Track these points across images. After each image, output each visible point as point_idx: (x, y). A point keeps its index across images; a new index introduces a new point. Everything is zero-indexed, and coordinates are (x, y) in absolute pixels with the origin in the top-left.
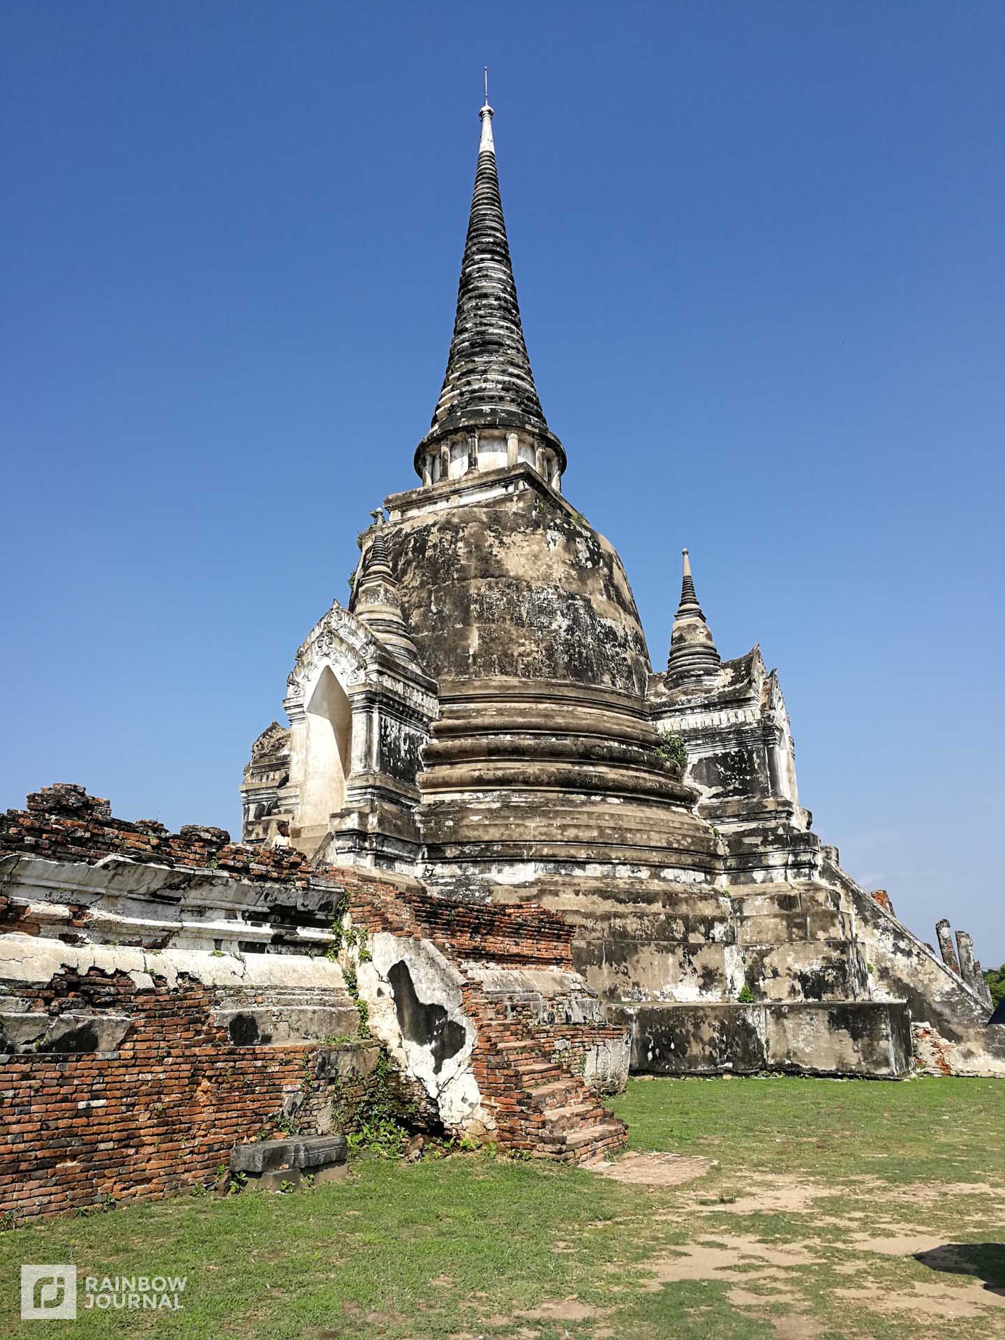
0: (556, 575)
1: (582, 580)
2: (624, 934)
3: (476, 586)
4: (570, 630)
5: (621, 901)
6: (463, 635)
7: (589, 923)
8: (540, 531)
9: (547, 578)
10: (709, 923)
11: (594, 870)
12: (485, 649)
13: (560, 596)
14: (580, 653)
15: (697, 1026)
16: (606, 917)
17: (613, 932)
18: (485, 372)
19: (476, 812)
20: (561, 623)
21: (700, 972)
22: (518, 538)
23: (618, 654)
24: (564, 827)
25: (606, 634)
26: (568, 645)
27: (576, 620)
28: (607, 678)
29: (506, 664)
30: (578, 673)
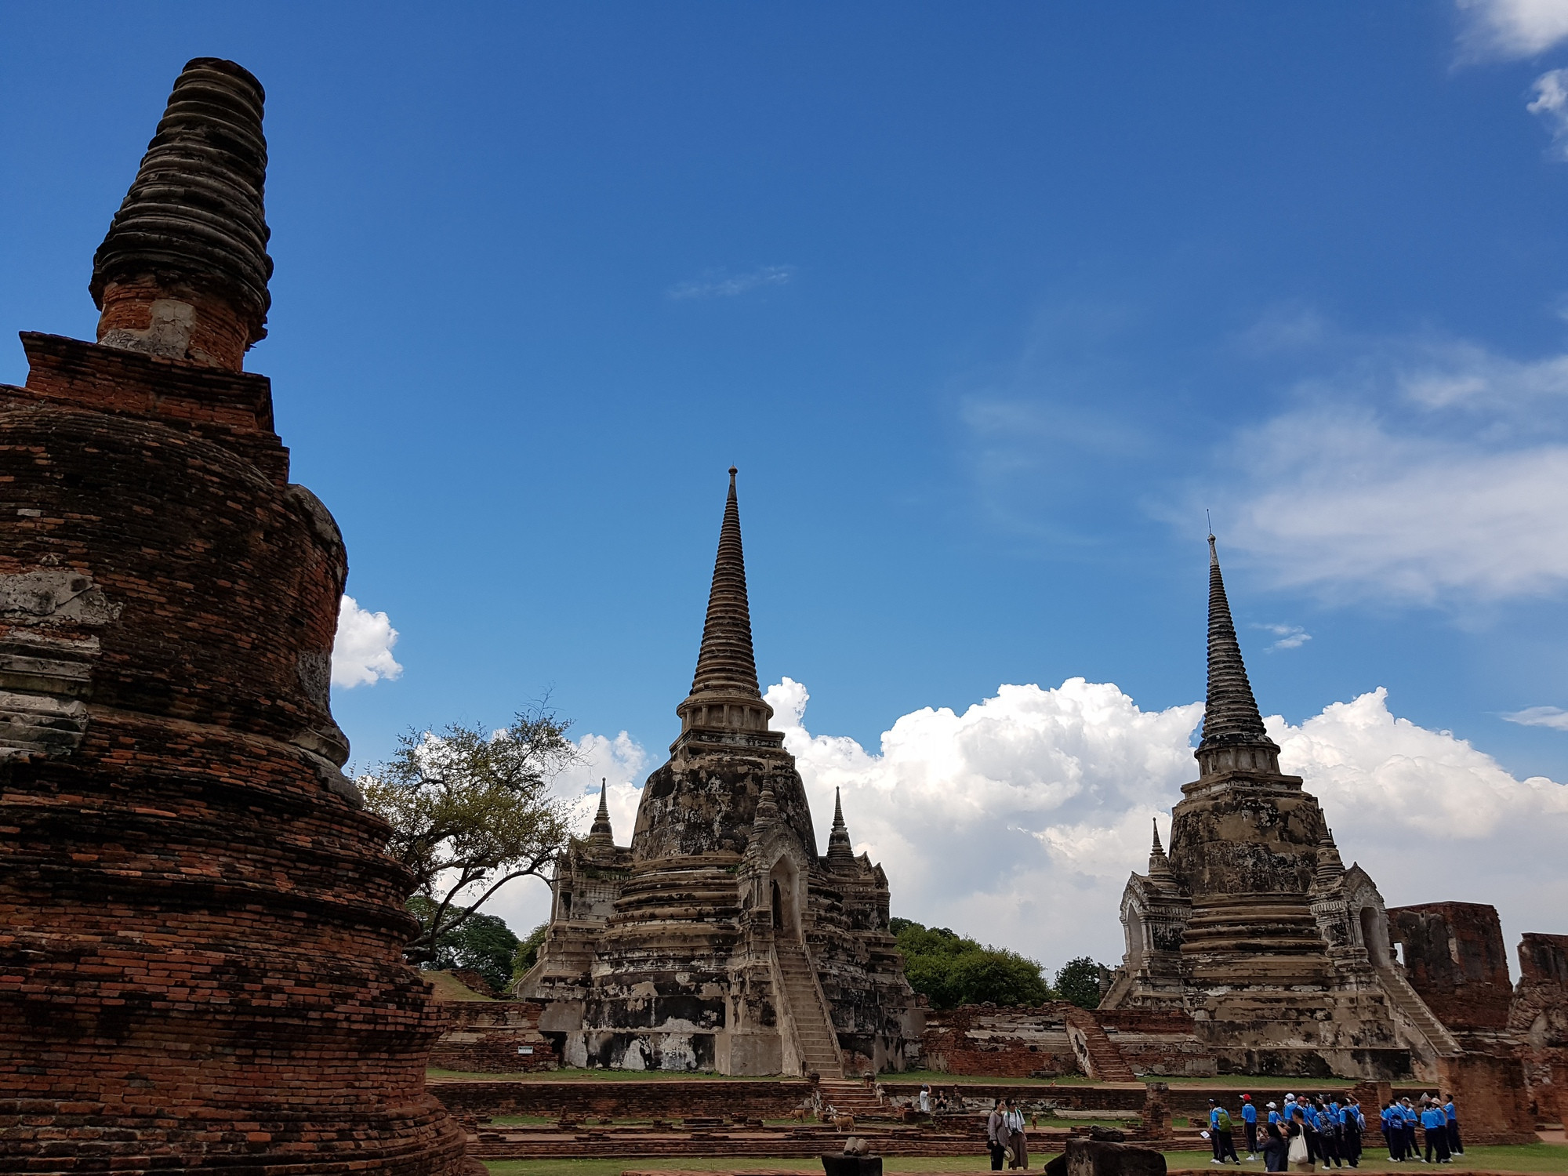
0: (1247, 835)
1: (1263, 835)
2: (1263, 1017)
3: (1207, 847)
4: (1255, 864)
5: (1264, 1002)
6: (1201, 873)
7: (1246, 1012)
8: (1238, 812)
9: (1242, 838)
10: (1313, 1012)
11: (1254, 989)
12: (1212, 880)
13: (1249, 846)
14: (1261, 876)
15: (1288, 1057)
16: (1254, 1010)
17: (1257, 1017)
18: (1218, 712)
19: (1201, 964)
20: (1250, 862)
21: (1303, 1033)
22: (1226, 817)
23: (1286, 871)
24: (1236, 970)
25: (1279, 863)
26: (1253, 872)
27: (1259, 859)
28: (1277, 887)
29: (1222, 887)
30: (1258, 888)
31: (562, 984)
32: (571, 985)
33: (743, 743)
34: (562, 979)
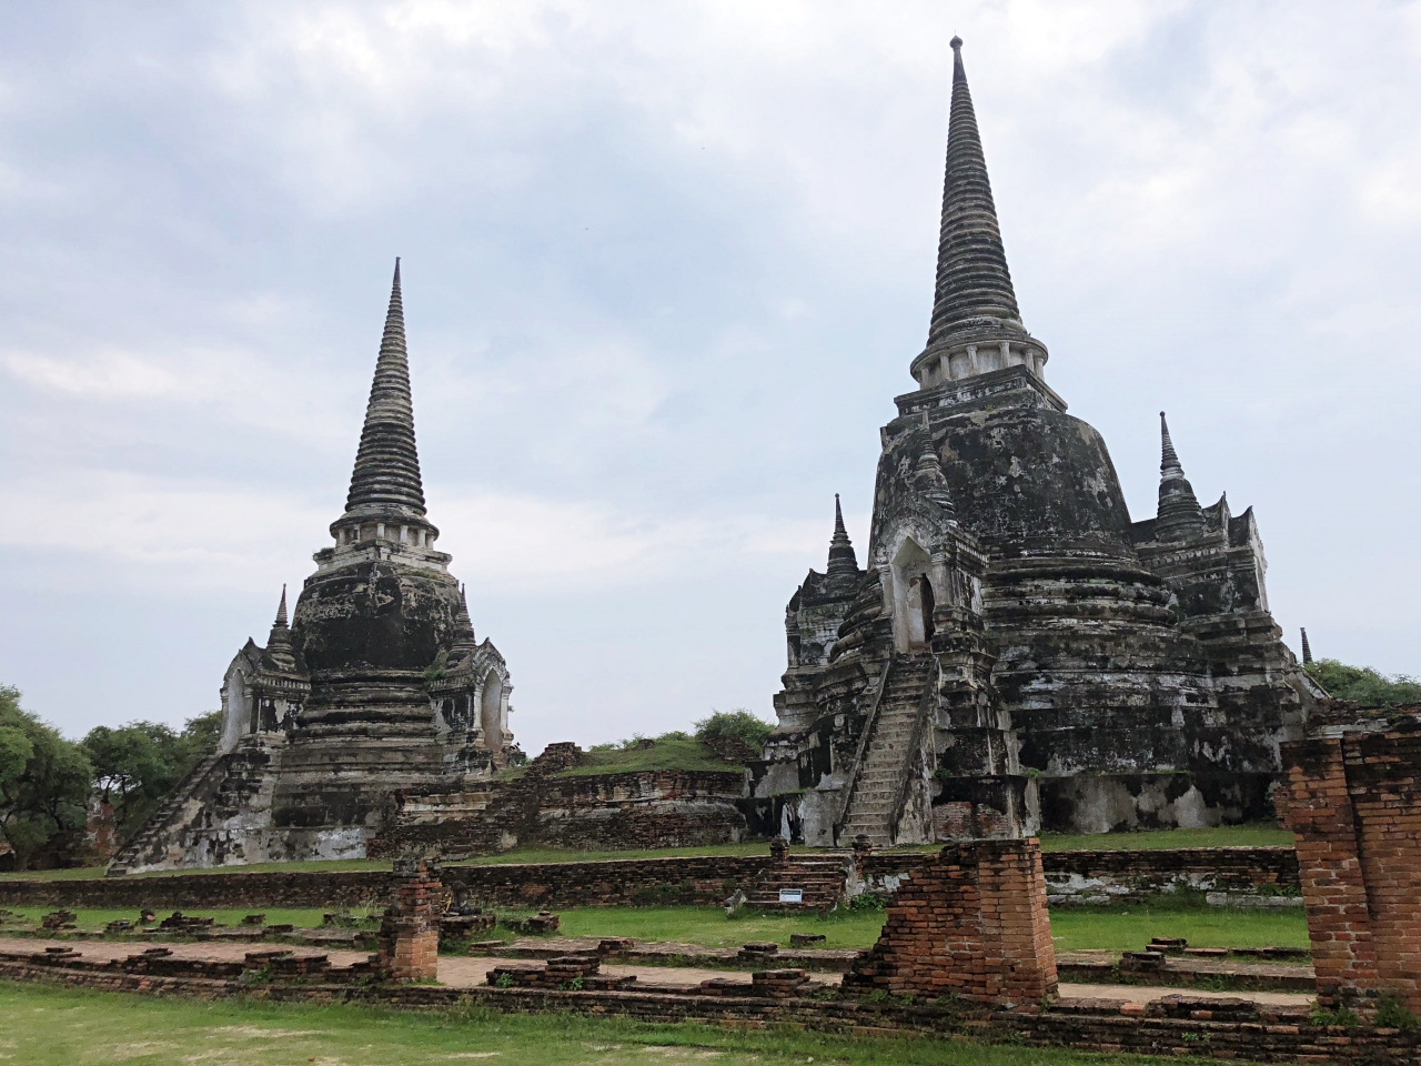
31: (785, 743)
32: (796, 741)
33: (967, 398)
34: (784, 736)
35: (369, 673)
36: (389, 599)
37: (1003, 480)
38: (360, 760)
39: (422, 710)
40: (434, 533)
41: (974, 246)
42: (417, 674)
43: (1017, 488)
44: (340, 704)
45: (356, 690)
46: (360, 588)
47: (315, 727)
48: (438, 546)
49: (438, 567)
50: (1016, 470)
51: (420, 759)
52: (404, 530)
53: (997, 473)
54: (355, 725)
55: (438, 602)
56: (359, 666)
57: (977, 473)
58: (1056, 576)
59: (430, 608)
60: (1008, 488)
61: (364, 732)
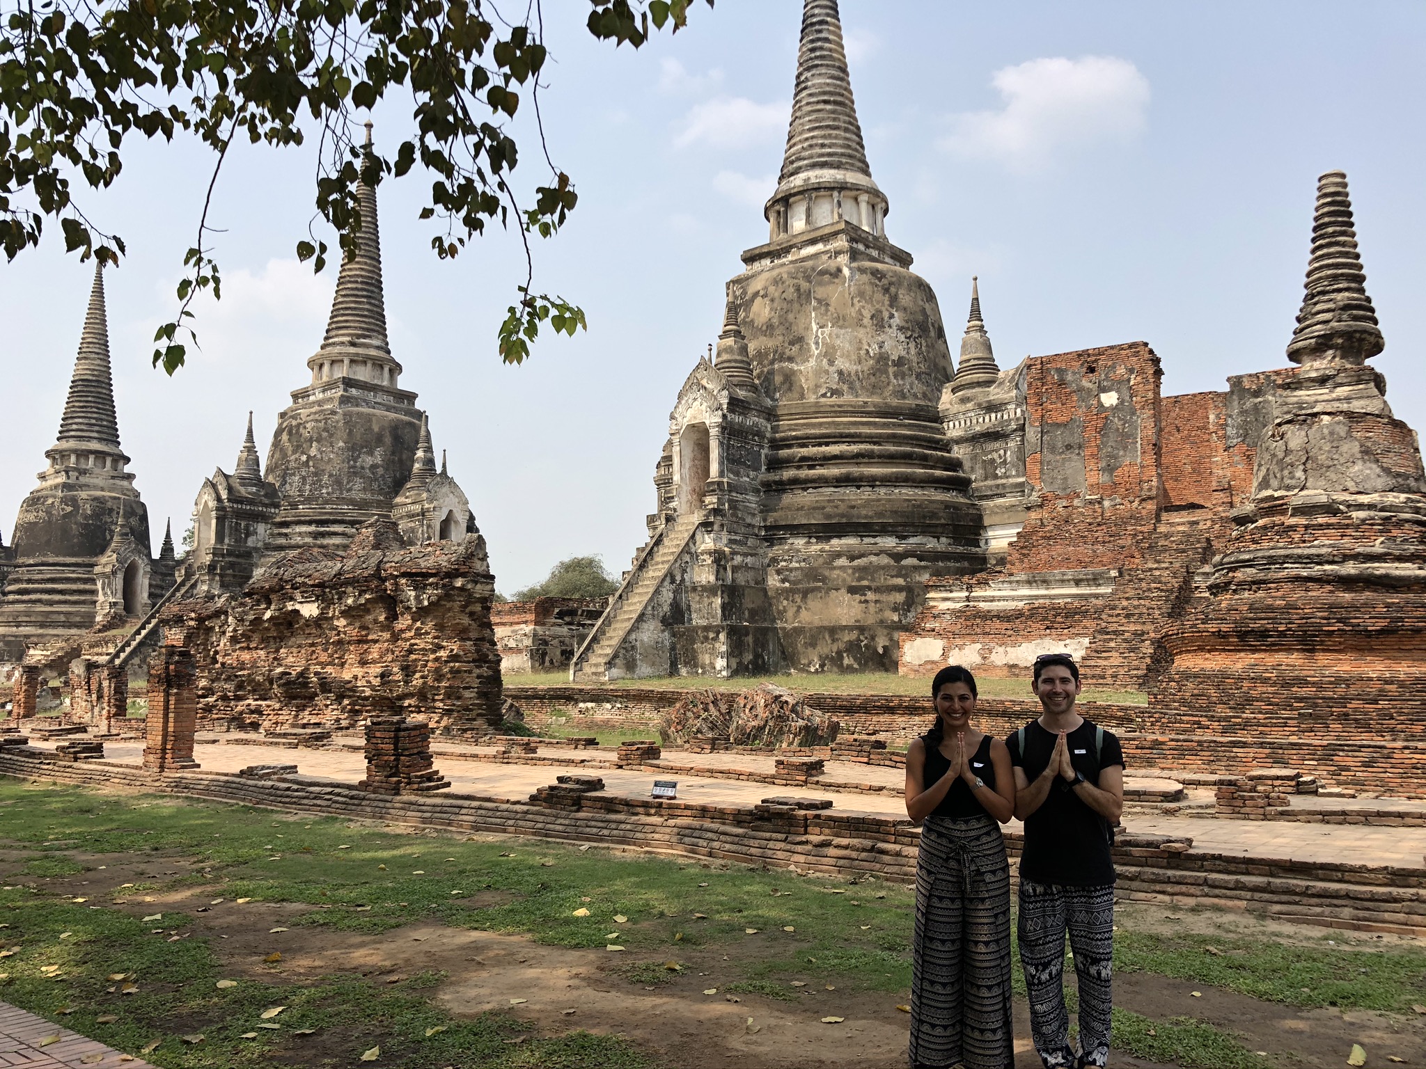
35: (51, 560)
36: (69, 509)
37: (304, 458)
38: (33, 619)
39: (88, 587)
40: (127, 460)
41: (349, 286)
42: (86, 560)
43: (311, 463)
44: (29, 581)
45: (40, 572)
46: (50, 501)
47: (11, 597)
48: (127, 469)
49: (125, 483)
50: (313, 452)
51: (78, 619)
52: (92, 458)
53: (303, 453)
54: (33, 597)
55: (111, 510)
56: (44, 555)
57: (294, 452)
58: (310, 523)
59: (103, 514)
60: (306, 464)
61: (39, 601)
